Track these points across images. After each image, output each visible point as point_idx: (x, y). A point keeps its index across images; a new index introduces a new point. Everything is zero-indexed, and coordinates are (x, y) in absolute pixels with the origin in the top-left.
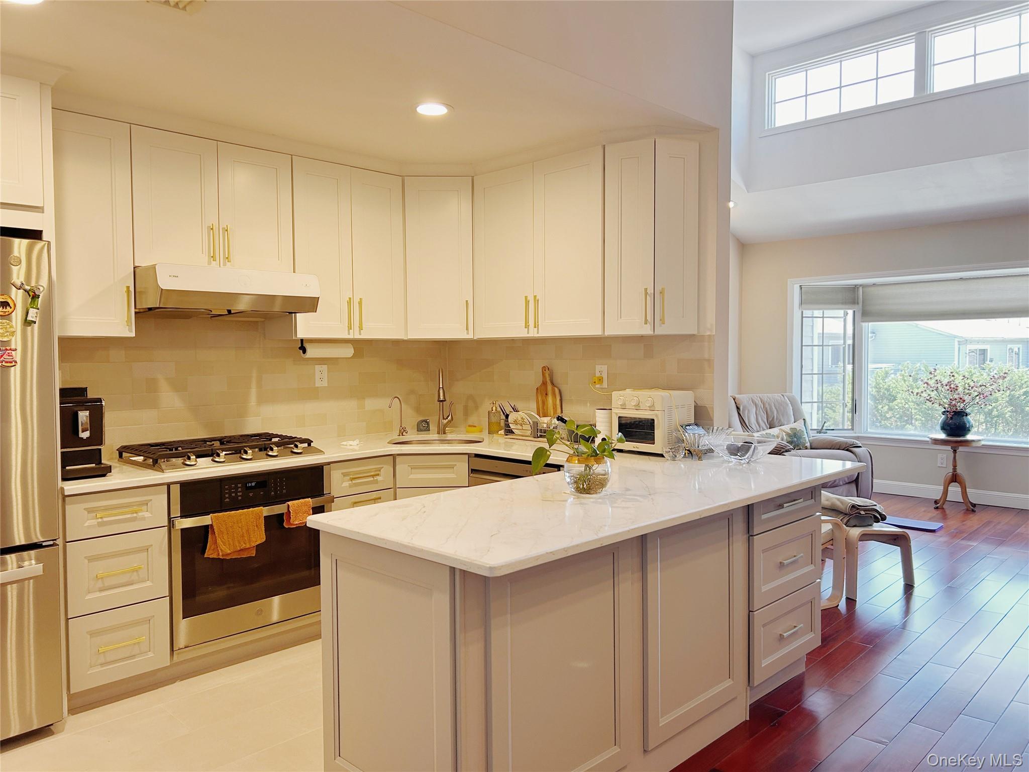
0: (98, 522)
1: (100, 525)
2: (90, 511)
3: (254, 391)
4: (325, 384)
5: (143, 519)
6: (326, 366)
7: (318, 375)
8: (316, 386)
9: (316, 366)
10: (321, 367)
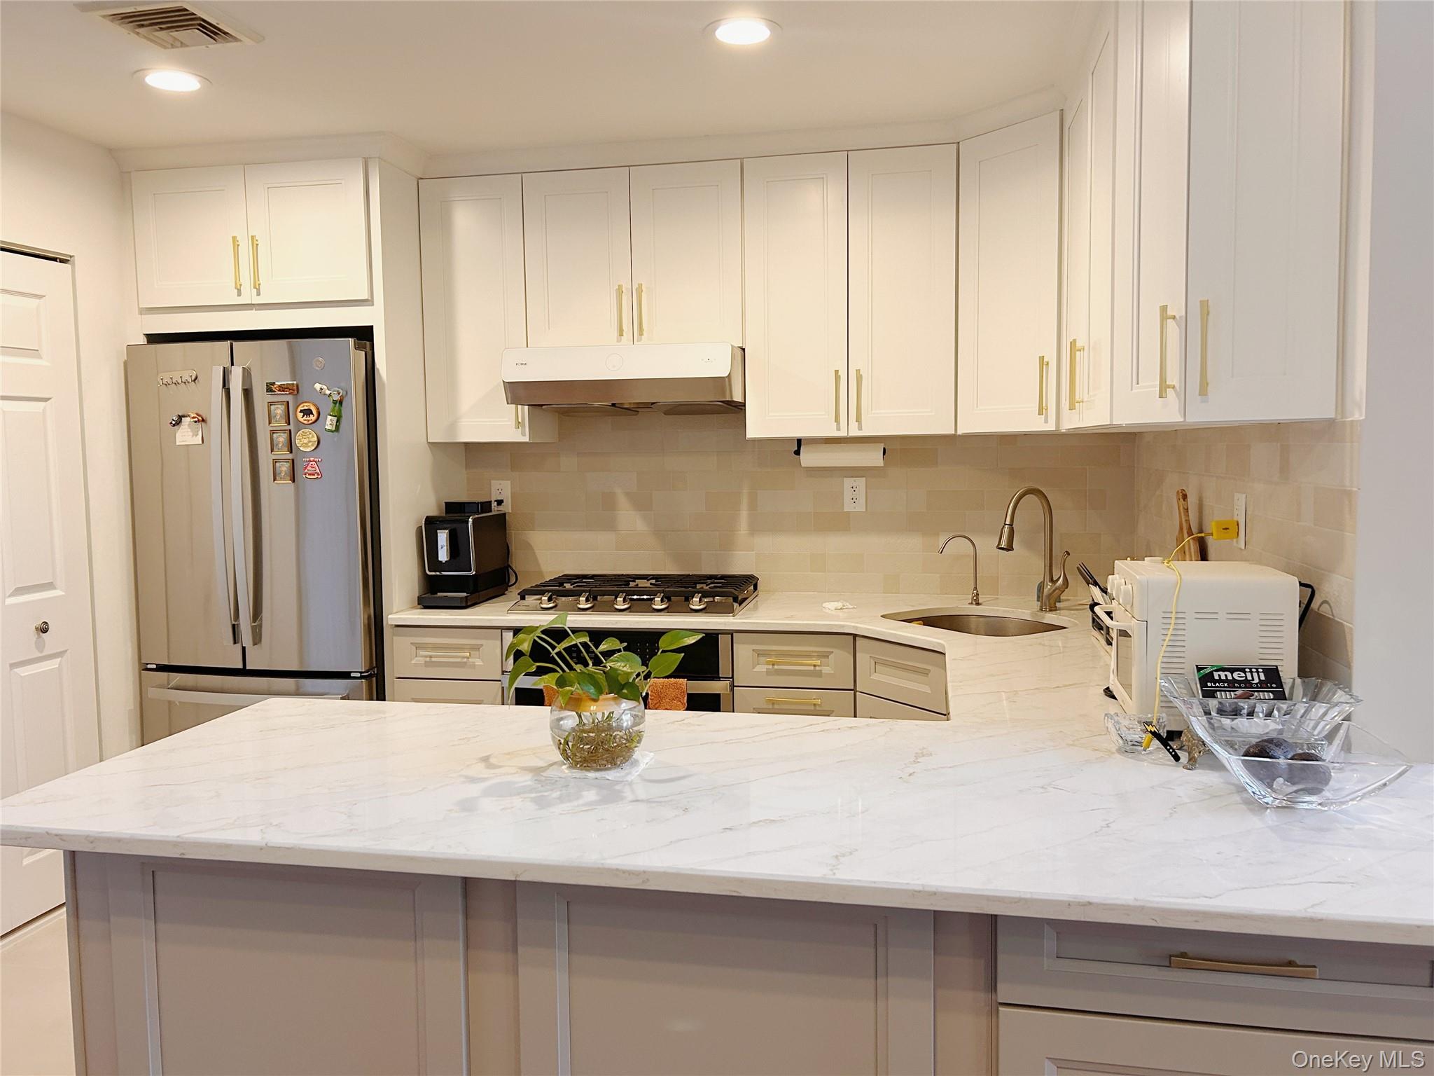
0: (426, 662)
1: (427, 664)
2: (418, 647)
3: (744, 515)
4: (860, 507)
5: (473, 666)
6: (864, 479)
7: (848, 494)
8: (845, 510)
9: (845, 479)
10: (855, 481)
